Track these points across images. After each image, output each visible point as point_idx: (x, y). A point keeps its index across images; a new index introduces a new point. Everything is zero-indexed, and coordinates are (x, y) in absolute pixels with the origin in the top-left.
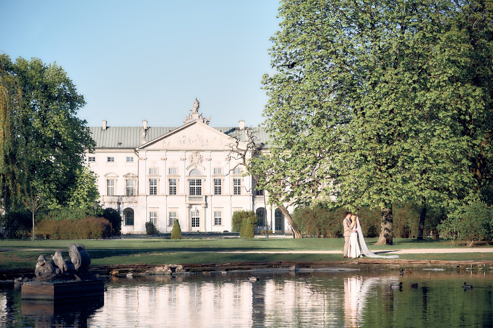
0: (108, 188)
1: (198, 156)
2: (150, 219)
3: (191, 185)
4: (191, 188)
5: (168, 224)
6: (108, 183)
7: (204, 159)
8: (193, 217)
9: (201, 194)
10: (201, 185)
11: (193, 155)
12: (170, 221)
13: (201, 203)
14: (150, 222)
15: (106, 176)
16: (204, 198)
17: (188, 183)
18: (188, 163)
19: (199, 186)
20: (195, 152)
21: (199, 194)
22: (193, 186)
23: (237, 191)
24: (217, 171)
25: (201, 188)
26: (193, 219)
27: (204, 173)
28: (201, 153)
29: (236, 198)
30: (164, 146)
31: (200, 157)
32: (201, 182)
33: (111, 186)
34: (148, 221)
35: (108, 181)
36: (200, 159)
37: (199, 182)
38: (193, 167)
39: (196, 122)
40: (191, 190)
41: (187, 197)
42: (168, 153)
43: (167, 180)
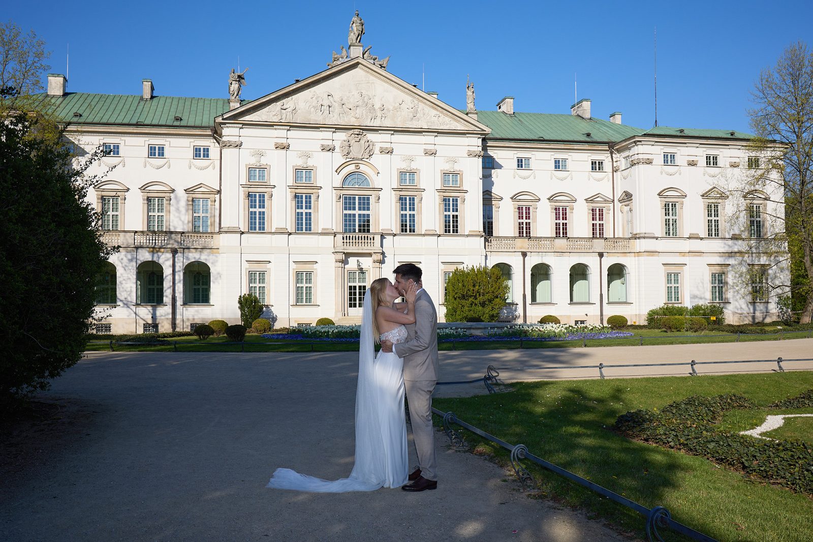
0: (149, 217)
1: (362, 142)
2: (250, 288)
3: (346, 209)
4: (346, 215)
5: (293, 300)
6: (149, 205)
7: (377, 150)
8: (352, 284)
9: (368, 231)
10: (368, 209)
11: (350, 139)
12: (297, 294)
13: (372, 251)
14: (250, 295)
15: (143, 188)
16: (378, 238)
17: (341, 204)
18: (338, 158)
19: (366, 212)
20: (356, 131)
21: (364, 231)
22: (352, 212)
23: (451, 226)
24: (407, 175)
25: (368, 216)
26: (350, 287)
27: (376, 182)
28: (370, 136)
29: (449, 242)
30: (284, 116)
31: (367, 144)
32: (368, 204)
33: (156, 214)
34: (245, 291)
35: (149, 200)
36: (368, 150)
37: (365, 203)
38: (352, 168)
39: (358, 64)
40: (346, 221)
41: (339, 237)
42: (294, 133)
43: (290, 196)
